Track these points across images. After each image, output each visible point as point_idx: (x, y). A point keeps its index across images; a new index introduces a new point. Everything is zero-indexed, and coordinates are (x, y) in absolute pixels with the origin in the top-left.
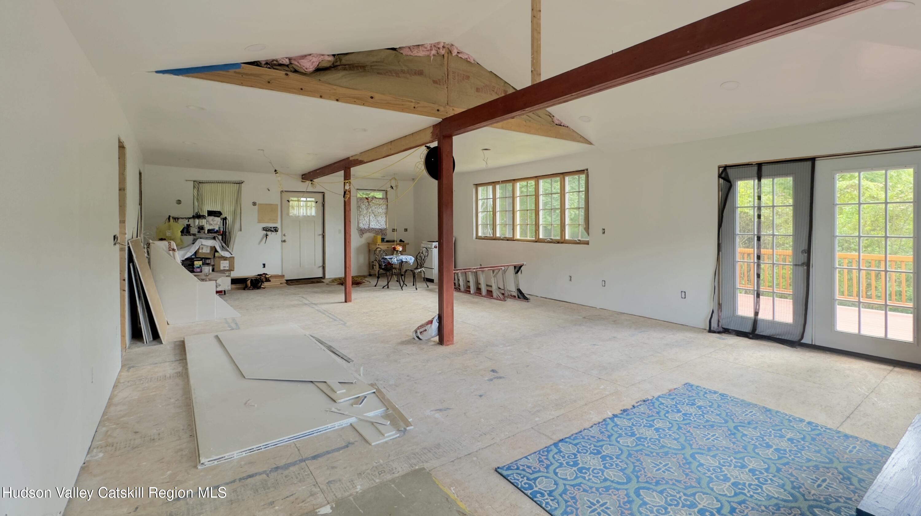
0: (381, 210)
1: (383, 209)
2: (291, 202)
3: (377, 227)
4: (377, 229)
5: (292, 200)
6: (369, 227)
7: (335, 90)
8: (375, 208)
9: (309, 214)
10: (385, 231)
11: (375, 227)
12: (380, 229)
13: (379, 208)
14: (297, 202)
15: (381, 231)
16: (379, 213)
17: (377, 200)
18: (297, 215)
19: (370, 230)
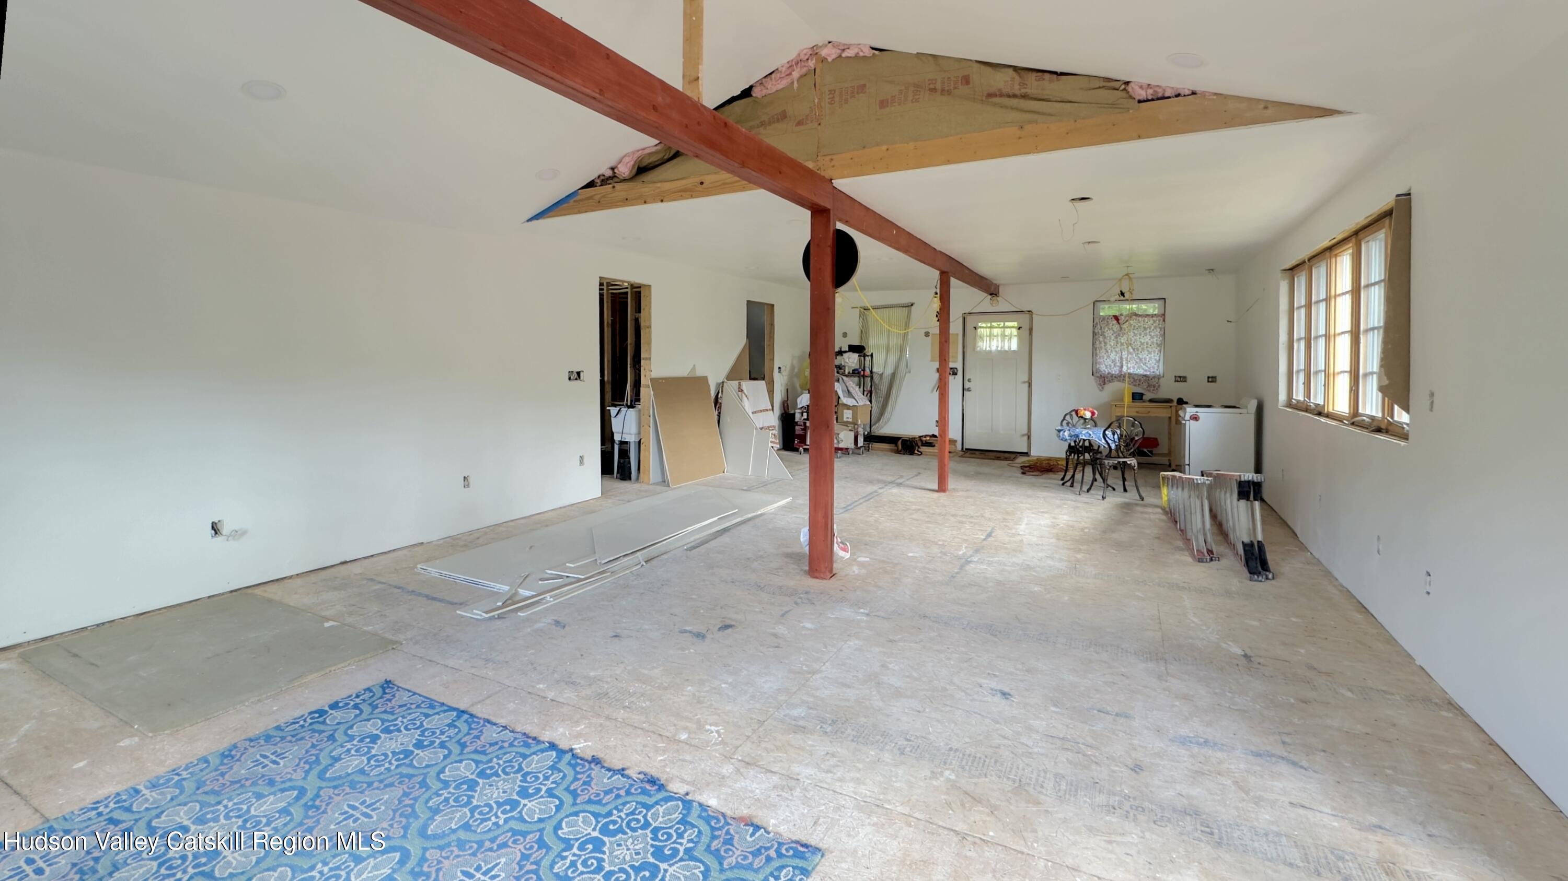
0: (1151, 337)
1: (1152, 337)
2: (979, 330)
3: (1141, 372)
4: (1141, 375)
5: (981, 327)
6: (1121, 371)
7: (659, 188)
8: (1135, 335)
9: (1006, 348)
10: (1156, 380)
11: (1137, 372)
12: (1145, 376)
13: (1146, 334)
14: (988, 330)
15: (1149, 381)
16: (1142, 344)
17: (1140, 319)
18: (988, 349)
19: (1121, 377)
